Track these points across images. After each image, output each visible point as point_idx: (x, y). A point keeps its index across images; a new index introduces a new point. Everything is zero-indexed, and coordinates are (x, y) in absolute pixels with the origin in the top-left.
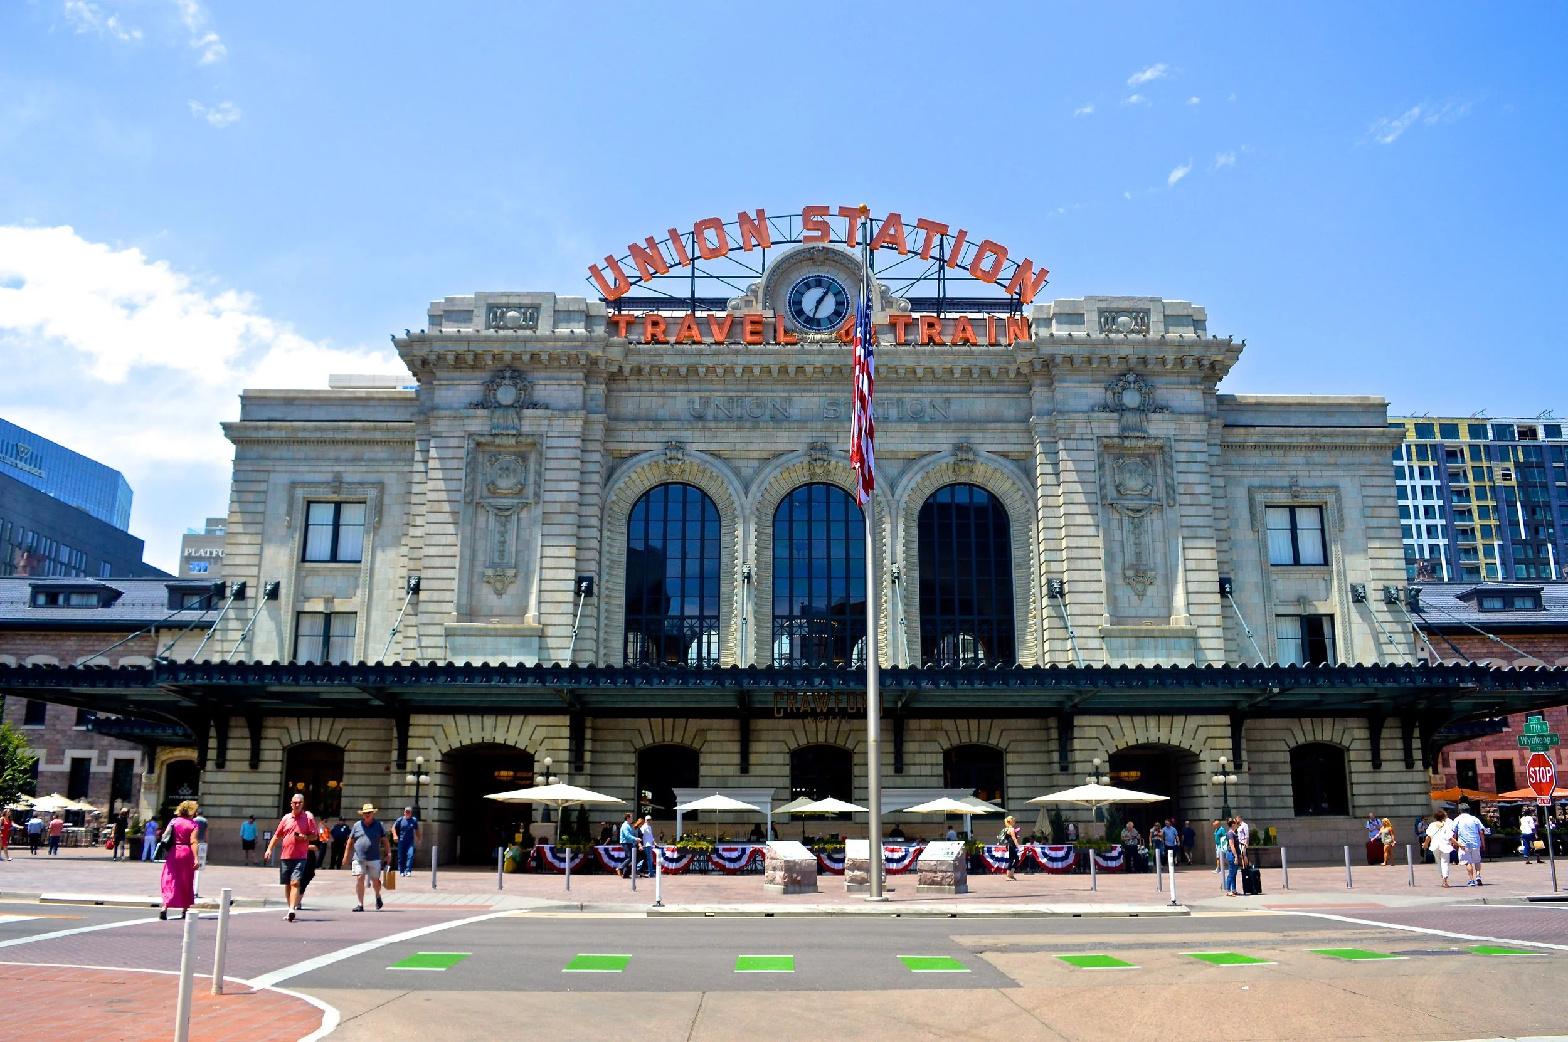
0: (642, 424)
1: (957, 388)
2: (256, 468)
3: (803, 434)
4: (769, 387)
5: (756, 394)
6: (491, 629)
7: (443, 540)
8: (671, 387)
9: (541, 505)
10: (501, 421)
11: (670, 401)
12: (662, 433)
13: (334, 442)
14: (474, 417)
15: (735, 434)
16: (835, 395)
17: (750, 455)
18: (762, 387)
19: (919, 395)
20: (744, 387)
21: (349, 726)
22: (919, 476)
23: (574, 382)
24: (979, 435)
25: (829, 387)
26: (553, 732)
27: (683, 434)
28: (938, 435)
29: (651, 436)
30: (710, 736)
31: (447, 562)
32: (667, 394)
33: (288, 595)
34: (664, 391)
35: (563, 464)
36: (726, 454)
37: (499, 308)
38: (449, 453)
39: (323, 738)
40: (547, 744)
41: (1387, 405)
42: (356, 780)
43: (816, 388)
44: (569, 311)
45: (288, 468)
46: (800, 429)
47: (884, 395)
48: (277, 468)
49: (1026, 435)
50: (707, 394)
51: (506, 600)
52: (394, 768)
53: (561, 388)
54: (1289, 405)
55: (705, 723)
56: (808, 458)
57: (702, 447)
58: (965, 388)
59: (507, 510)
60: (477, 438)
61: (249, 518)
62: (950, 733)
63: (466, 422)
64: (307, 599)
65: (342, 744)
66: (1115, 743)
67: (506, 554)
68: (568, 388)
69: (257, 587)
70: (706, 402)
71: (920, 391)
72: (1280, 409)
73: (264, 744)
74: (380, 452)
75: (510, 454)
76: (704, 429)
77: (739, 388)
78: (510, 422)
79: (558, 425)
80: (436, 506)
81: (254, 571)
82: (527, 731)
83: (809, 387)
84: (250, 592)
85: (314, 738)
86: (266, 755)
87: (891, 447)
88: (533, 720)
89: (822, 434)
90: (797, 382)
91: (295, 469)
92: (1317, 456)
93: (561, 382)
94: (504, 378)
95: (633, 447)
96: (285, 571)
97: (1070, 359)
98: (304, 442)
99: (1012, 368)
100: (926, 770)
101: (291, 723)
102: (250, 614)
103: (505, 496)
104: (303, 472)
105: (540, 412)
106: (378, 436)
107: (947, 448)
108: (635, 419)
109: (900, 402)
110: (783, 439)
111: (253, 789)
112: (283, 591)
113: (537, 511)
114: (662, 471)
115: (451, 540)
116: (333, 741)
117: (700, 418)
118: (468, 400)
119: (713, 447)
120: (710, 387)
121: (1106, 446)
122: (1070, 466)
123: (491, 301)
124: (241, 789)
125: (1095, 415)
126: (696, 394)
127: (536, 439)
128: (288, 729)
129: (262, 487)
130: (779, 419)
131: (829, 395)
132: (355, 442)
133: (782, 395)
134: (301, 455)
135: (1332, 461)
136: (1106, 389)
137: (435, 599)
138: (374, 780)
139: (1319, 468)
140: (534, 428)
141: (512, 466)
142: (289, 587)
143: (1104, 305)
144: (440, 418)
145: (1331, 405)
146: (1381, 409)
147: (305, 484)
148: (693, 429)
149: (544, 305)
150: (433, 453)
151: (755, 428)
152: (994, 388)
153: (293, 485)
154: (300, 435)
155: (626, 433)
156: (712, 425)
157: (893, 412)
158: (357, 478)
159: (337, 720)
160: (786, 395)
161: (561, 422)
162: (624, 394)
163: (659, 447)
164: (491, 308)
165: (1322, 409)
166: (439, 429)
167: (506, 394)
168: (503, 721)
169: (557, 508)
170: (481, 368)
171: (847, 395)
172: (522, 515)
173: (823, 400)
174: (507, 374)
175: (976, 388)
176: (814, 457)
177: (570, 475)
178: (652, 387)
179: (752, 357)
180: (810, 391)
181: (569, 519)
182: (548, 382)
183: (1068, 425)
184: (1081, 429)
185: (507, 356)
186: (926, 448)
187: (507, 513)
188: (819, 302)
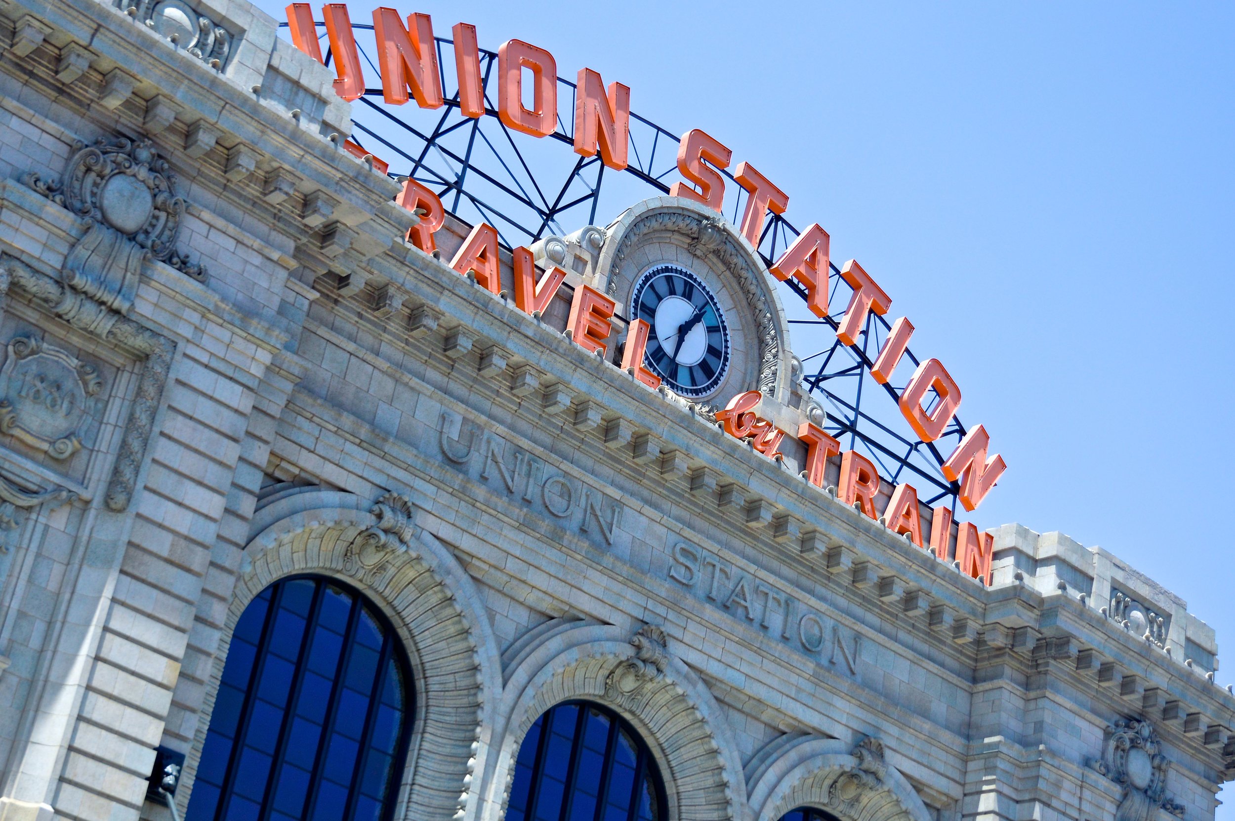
0: (347, 421)
1: (876, 621)
3: (629, 593)
4: (590, 463)
5: (566, 466)
8: (417, 366)
9: (127, 521)
10: (97, 261)
11: (407, 395)
12: (378, 462)
14: (34, 216)
15: (512, 534)
16: (696, 538)
17: (523, 593)
18: (577, 455)
19: (822, 606)
20: (548, 441)
22: (798, 773)
23: (275, 255)
24: (894, 730)
25: (685, 515)
27: (418, 484)
28: (839, 702)
29: (358, 458)
32: (407, 377)
34: (400, 366)
35: (203, 439)
36: (481, 569)
43: (667, 505)
44: (297, 84)
46: (628, 581)
47: (772, 579)
49: (958, 764)
50: (484, 418)
53: (241, 251)
56: (628, 652)
57: (446, 532)
58: (888, 627)
59: (25, 491)
60: (22, 272)
68: (257, 260)
70: (472, 433)
71: (823, 599)
75: (66, 346)
76: (462, 493)
77: (539, 435)
78: (116, 274)
79: (217, 339)
83: (655, 497)
87: (760, 692)
89: (661, 610)
90: (638, 475)
93: (249, 240)
94: (133, 158)
95: (310, 463)
97: (1084, 658)
99: (973, 625)
103: (27, 451)
105: (191, 285)
108: (335, 403)
109: (788, 604)
110: (593, 590)
113: (107, 531)
114: (341, 547)
117: (454, 463)
118: (23, 163)
119: (466, 543)
120: (487, 405)
125: (1094, 777)
126: (461, 407)
127: (159, 348)
131: (687, 532)
133: (611, 491)
136: (1108, 735)
140: (162, 318)
141: (68, 385)
143: (1120, 576)
148: (440, 483)
149: (250, 35)
151: (555, 538)
152: (925, 648)
155: (306, 424)
156: (480, 492)
157: (776, 621)
160: (616, 493)
161: (225, 335)
162: (323, 331)
163: (365, 492)
167: (127, 201)
169: (162, 544)
170: (79, 102)
171: (715, 548)
172: (60, 520)
173: (673, 538)
174: (144, 154)
175: (902, 635)
176: (645, 654)
177: (213, 474)
178: (385, 348)
179: (599, 387)
180: (656, 507)
181: (185, 585)
182: (220, 223)
183: (1053, 777)
184: (1067, 795)
185: (165, 113)
186: (812, 719)
187: (24, 501)
188: (683, 330)
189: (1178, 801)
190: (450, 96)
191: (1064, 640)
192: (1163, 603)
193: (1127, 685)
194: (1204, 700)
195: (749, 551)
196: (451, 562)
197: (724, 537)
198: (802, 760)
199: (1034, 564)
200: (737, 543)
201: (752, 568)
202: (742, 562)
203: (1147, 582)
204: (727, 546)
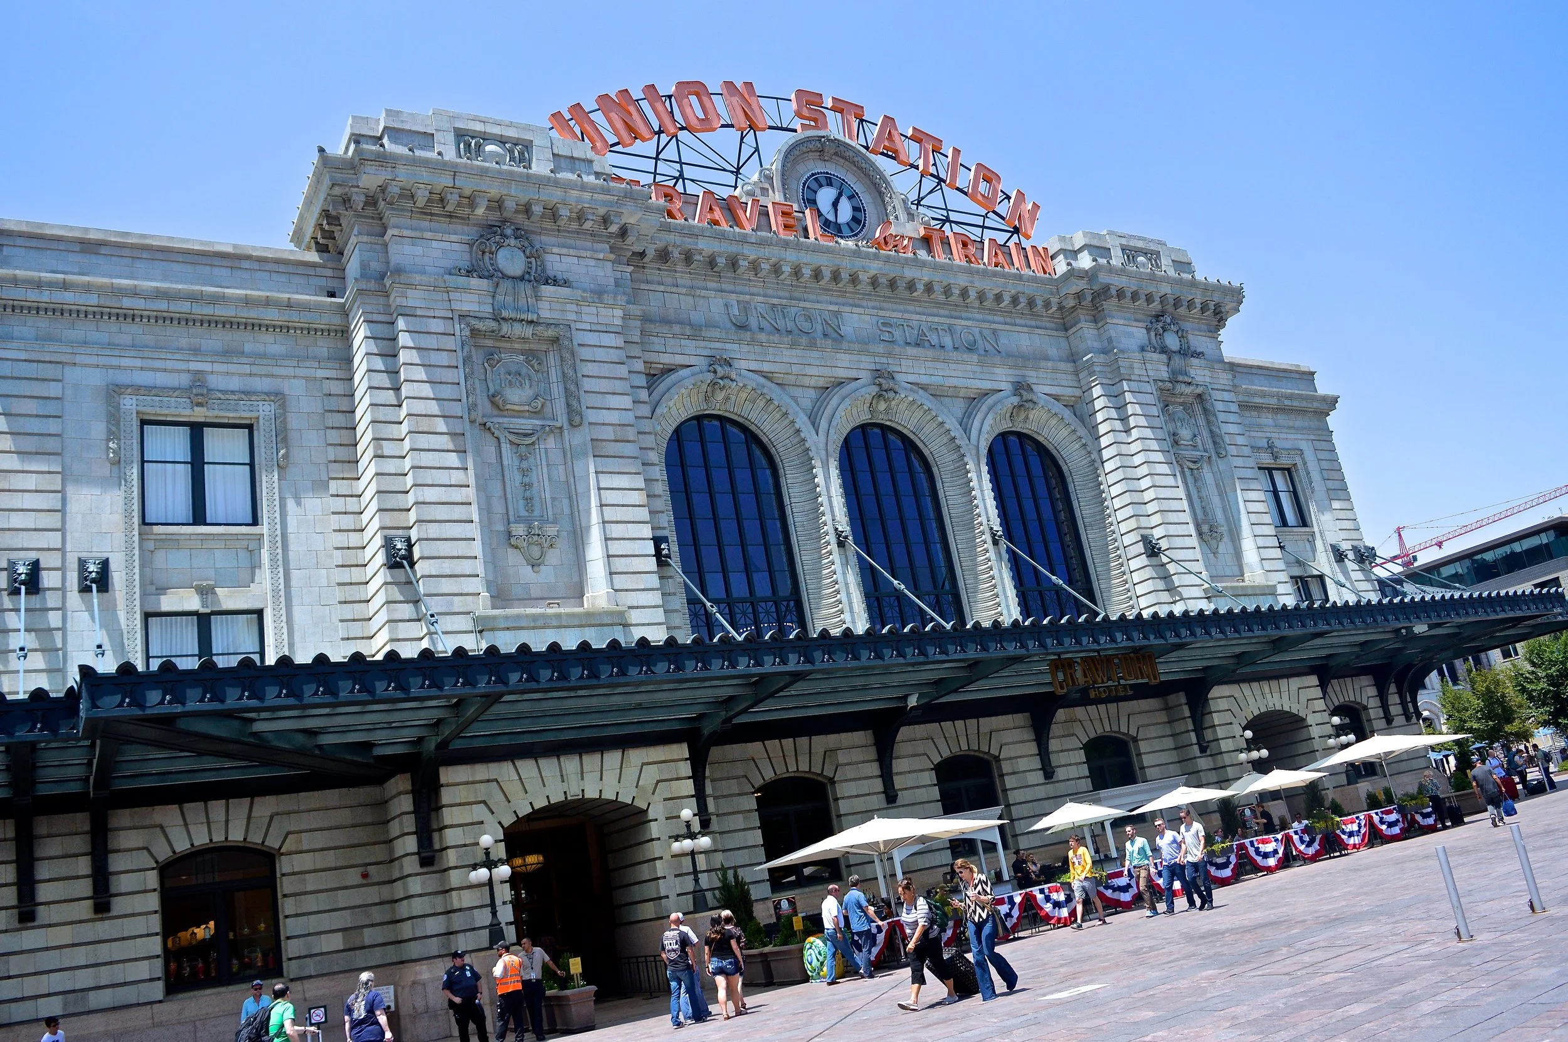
0: (677, 329)
1: (1001, 319)
2: (34, 356)
3: (863, 358)
4: (814, 297)
5: (802, 304)
6: (550, 616)
7: (442, 477)
8: (701, 284)
9: (585, 428)
10: (509, 299)
11: (701, 302)
12: (703, 344)
13: (187, 321)
14: (466, 289)
15: (789, 352)
16: (888, 314)
17: (806, 381)
18: (806, 296)
19: (969, 323)
20: (787, 295)
21: (281, 809)
22: (990, 416)
23: (601, 256)
24: (1033, 373)
25: (877, 304)
26: (668, 771)
27: (728, 346)
28: (997, 371)
29: (690, 346)
30: (842, 757)
31: (458, 512)
32: (698, 292)
33: (130, 583)
34: (692, 287)
35: (605, 370)
36: (780, 378)
37: (473, 138)
38: (431, 342)
39: (236, 835)
40: (664, 791)
41: (1313, 374)
42: (310, 903)
43: (864, 303)
44: (572, 158)
45: (102, 361)
46: (860, 352)
47: (936, 319)
48: (78, 359)
49: (1074, 378)
50: (748, 297)
51: (546, 574)
52: (411, 865)
53: (582, 261)
54: (1251, 367)
55: (832, 740)
56: (876, 389)
57: (754, 366)
58: (1008, 320)
59: (526, 435)
60: (473, 322)
61: (29, 444)
62: (1085, 724)
63: (452, 295)
64: (162, 590)
65: (273, 842)
66: (1244, 714)
67: (537, 504)
68: (592, 263)
69: (62, 569)
70: (745, 307)
71: (968, 319)
72: (1245, 370)
73: (116, 863)
74: (272, 344)
75: (513, 351)
76: (753, 342)
77: (781, 293)
78: (522, 302)
79: (590, 314)
80: (424, 424)
81: (55, 539)
82: (631, 773)
83: (856, 301)
84: (48, 579)
85: (218, 837)
86: (123, 883)
87: (954, 382)
88: (636, 756)
89: (884, 360)
90: (842, 293)
91: (115, 362)
92: (1282, 419)
93: (583, 254)
94: (504, 236)
95: (666, 359)
96: (119, 538)
97: (1121, 294)
98: (130, 316)
99: (1054, 300)
100: (1073, 772)
101: (169, 815)
102: (54, 619)
103: (519, 414)
104: (132, 369)
105: (564, 291)
106: (272, 315)
107: (1006, 386)
108: (666, 321)
109: (950, 330)
110: (844, 365)
111: (105, 952)
112: (117, 577)
113: (578, 438)
114: (702, 396)
115: (457, 477)
116: (256, 838)
117: (742, 327)
118: (448, 264)
119: (766, 367)
120: (747, 289)
121: (1161, 390)
122: (1138, 409)
123: (460, 125)
124: (80, 956)
125: (1149, 355)
126: (733, 296)
127: (562, 331)
128: (161, 827)
129: (54, 390)
130: (834, 336)
131: (881, 313)
132: (228, 324)
133: (832, 308)
134: (125, 339)
135: (1291, 423)
136: (1148, 330)
137: (448, 572)
138: (343, 899)
139: (1285, 430)
140: (557, 315)
141: (524, 371)
142: (129, 567)
143: (1124, 241)
144: (410, 285)
145: (1279, 370)
146: (1310, 377)
147: (137, 389)
148: (739, 342)
149: (536, 142)
150: (404, 339)
151: (812, 345)
152: (1033, 323)
153: (114, 391)
154: (127, 303)
155: (655, 340)
156: (762, 337)
157: (947, 341)
158: (235, 384)
159: (258, 800)
160: (835, 308)
161: (593, 310)
162: (643, 286)
163: (702, 363)
164: (460, 135)
165: (1274, 373)
166: (411, 303)
167: (511, 261)
168: (591, 761)
169: (608, 433)
170: (463, 219)
171: (900, 315)
172: (551, 443)
173: (874, 319)
174: (509, 232)
175: (1018, 321)
176: (885, 387)
177: (619, 386)
178: (680, 281)
179: (803, 254)
180: (859, 306)
181: (629, 449)
182: (564, 251)
183: (1127, 364)
184: (1138, 370)
185: (510, 205)
186: (987, 385)
187: (529, 441)
188: (835, 204)
189: (1199, 350)
190: (657, 129)
191: (1106, 288)
192: (1153, 247)
193: (1149, 298)
194: (1194, 290)
195: (918, 309)
196: (762, 380)
197: (902, 307)
198: (990, 409)
199: (1074, 254)
200: (911, 308)
201: (924, 318)
202: (918, 317)
203: (1140, 238)
204: (905, 311)
